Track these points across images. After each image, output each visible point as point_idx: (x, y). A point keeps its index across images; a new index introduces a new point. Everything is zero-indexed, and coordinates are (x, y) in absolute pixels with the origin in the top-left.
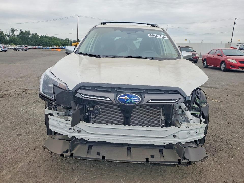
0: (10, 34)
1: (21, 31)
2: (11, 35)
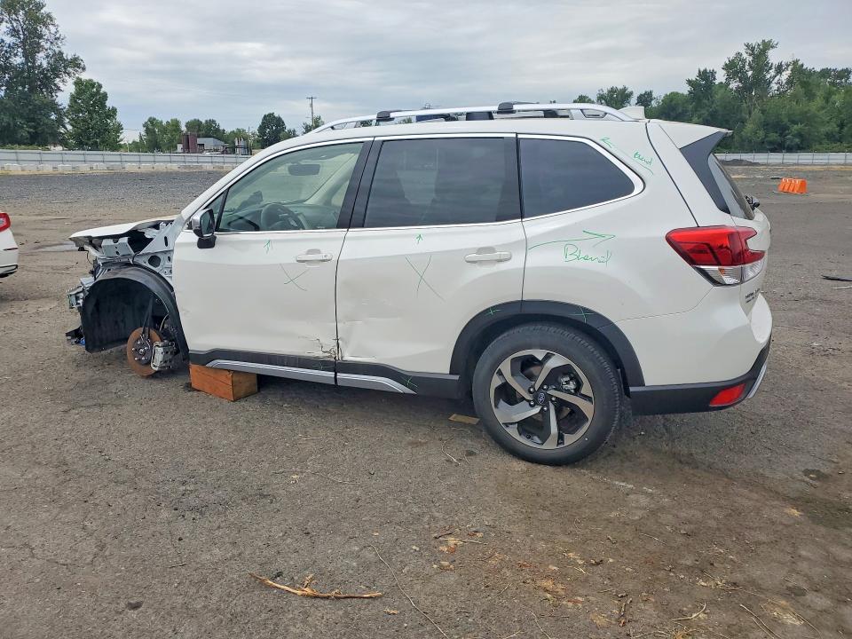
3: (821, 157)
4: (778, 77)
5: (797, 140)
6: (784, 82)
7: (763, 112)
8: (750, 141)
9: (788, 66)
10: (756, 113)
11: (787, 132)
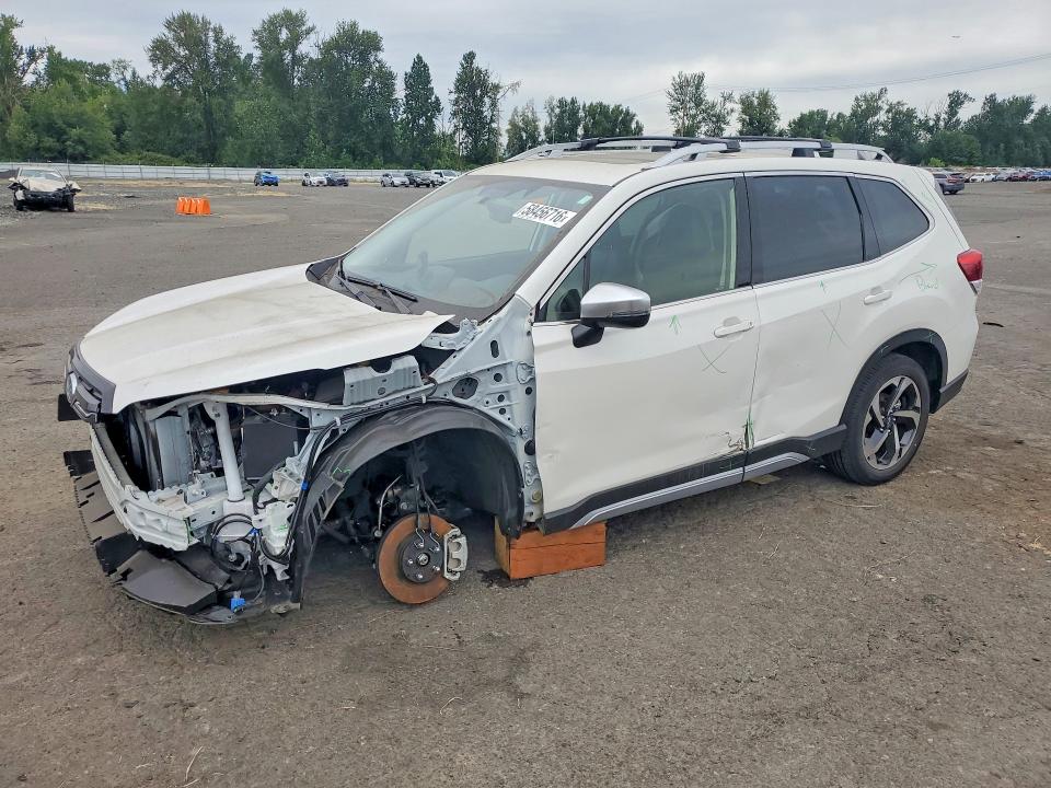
0: (938, 119)
1: (991, 100)
2: (942, 123)
3: (114, 170)
4: (33, 66)
5: (81, 148)
6: (43, 72)
7: (27, 108)
8: (20, 147)
9: (42, 52)
10: (17, 109)
11: (65, 137)
